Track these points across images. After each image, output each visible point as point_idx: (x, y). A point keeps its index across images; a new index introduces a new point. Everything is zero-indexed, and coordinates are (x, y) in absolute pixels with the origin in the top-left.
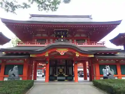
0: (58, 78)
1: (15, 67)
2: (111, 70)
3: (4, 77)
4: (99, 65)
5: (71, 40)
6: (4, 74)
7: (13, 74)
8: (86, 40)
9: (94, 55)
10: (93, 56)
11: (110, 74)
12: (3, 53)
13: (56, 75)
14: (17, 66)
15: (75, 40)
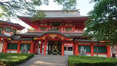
0: (53, 53)
1: (25, 45)
3: (19, 51)
4: (78, 46)
5: (62, 28)
6: (20, 49)
7: (24, 50)
8: (72, 28)
10: (72, 40)
11: (83, 52)
12: (19, 37)
13: (52, 50)
14: (26, 45)
15: (65, 28)
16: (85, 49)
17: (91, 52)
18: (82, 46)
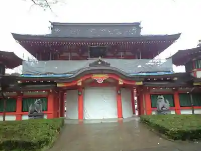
2: (165, 102)
3: (22, 115)
4: (151, 95)
6: (22, 111)
9: (143, 82)
10: (141, 83)
11: (164, 107)
12: (19, 82)
16: (167, 101)
17: (174, 106)
18: (160, 95)
